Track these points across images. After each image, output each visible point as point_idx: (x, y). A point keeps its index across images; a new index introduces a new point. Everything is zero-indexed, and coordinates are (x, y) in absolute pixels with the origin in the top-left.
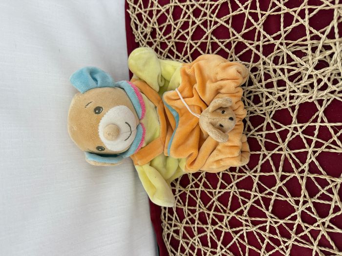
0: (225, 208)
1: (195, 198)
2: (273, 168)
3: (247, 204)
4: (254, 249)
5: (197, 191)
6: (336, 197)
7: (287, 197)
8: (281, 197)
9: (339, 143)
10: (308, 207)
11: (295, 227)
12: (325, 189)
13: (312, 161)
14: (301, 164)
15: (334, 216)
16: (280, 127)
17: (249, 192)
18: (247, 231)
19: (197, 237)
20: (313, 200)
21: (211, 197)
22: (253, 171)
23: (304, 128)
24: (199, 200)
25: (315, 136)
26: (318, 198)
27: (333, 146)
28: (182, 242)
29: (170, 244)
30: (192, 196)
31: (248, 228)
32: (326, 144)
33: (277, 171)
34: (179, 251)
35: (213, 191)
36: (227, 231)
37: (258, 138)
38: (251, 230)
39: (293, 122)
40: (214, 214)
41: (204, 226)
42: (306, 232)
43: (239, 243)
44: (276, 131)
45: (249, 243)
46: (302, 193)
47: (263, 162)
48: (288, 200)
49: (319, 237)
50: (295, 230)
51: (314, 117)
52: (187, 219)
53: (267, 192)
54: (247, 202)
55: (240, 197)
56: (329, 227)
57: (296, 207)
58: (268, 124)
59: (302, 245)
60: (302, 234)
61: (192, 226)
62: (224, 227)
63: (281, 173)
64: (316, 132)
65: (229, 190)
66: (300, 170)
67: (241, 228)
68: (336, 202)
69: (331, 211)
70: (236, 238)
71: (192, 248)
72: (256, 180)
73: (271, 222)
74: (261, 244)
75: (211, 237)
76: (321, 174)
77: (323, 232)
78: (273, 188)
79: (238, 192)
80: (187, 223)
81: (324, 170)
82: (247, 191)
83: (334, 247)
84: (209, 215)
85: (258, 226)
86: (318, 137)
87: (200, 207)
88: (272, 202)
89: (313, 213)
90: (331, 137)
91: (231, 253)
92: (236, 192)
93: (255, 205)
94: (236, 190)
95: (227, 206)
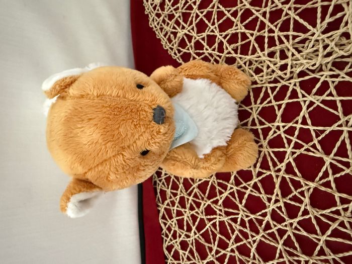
0: (203, 196)
1: (178, 183)
3: (223, 195)
4: (224, 238)
6: (307, 200)
7: (261, 193)
8: (255, 193)
9: (319, 147)
10: (279, 206)
11: (264, 223)
12: (298, 191)
13: (290, 162)
14: (278, 163)
15: (301, 218)
16: (264, 124)
17: (226, 183)
18: (220, 220)
19: (174, 220)
20: (285, 200)
21: (192, 183)
23: (286, 128)
24: (182, 185)
25: (295, 136)
26: (290, 199)
27: (312, 149)
28: (161, 221)
30: (176, 180)
31: (221, 217)
32: (306, 146)
33: (255, 166)
36: (202, 217)
38: (223, 220)
39: (276, 121)
40: (193, 200)
41: (183, 210)
42: (274, 230)
43: (211, 231)
44: (259, 127)
45: (221, 233)
46: (275, 191)
48: (261, 196)
49: (285, 237)
50: (263, 226)
52: (168, 201)
53: (242, 186)
54: (223, 193)
55: (217, 187)
56: (296, 228)
57: (267, 204)
58: (254, 119)
59: (268, 242)
60: (270, 231)
61: (172, 208)
62: (200, 214)
63: (258, 169)
64: (297, 133)
66: (276, 168)
67: (215, 216)
68: (306, 205)
69: (300, 213)
70: (209, 225)
71: (169, 229)
72: (234, 174)
73: (242, 216)
74: (231, 235)
75: (187, 221)
76: (295, 175)
77: (289, 233)
78: (249, 183)
79: (216, 182)
80: (168, 205)
81: (299, 171)
82: (224, 182)
83: (298, 249)
84: (188, 199)
85: (230, 217)
86: (298, 138)
87: (181, 191)
88: (246, 196)
89: (283, 213)
90: (312, 140)
91: (203, 240)
92: (214, 182)
93: (230, 196)
94: (215, 180)
95: (204, 194)
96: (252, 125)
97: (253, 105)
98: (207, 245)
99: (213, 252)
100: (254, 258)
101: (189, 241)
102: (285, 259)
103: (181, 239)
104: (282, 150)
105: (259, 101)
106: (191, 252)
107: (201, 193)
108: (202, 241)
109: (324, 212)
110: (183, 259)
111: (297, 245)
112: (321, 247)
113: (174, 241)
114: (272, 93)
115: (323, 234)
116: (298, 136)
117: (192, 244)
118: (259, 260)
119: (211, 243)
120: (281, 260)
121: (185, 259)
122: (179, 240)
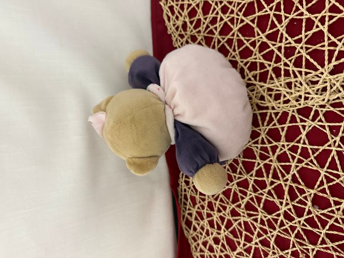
0: (227, 200)
2: (265, 174)
3: (244, 200)
4: (249, 234)
6: (309, 203)
7: (274, 198)
8: (270, 198)
9: (315, 162)
10: (289, 208)
11: (279, 221)
12: (303, 196)
13: (294, 173)
14: (286, 175)
15: (307, 217)
16: (271, 143)
17: (246, 191)
18: (244, 220)
19: (206, 220)
20: (293, 203)
22: (249, 174)
23: (290, 146)
25: (298, 153)
26: (297, 202)
27: (310, 163)
28: (194, 223)
31: (245, 218)
32: (306, 161)
33: (268, 177)
34: (192, 229)
36: (229, 218)
37: (255, 149)
38: (247, 220)
39: (281, 140)
40: (220, 204)
41: (212, 213)
42: (287, 226)
43: (238, 229)
44: (268, 146)
45: (246, 230)
46: (285, 197)
47: (258, 168)
48: (275, 201)
49: (296, 232)
50: (279, 223)
51: (298, 138)
52: (198, 205)
53: (259, 192)
54: (245, 198)
55: (240, 194)
56: (303, 225)
57: (280, 207)
58: (263, 139)
59: (283, 236)
60: (284, 228)
61: (202, 211)
62: (227, 215)
63: (270, 179)
64: (299, 151)
65: (231, 187)
66: (285, 179)
67: (239, 217)
68: (309, 207)
69: (306, 213)
70: (235, 224)
71: (202, 228)
72: (251, 183)
73: (261, 216)
74: (254, 231)
75: (217, 222)
76: (300, 184)
78: (264, 190)
80: (198, 208)
81: (302, 181)
82: (244, 190)
83: (306, 240)
84: (215, 204)
85: (252, 218)
86: (300, 155)
88: (263, 201)
89: (292, 213)
90: (310, 157)
93: (250, 201)
94: (236, 188)
95: (229, 199)
96: (262, 144)
97: (261, 127)
98: (235, 240)
99: (241, 245)
100: (274, 249)
101: (220, 237)
102: (297, 248)
104: (288, 164)
105: (266, 124)
106: (223, 245)
107: (225, 198)
108: (231, 236)
109: (323, 212)
110: (217, 251)
111: (305, 237)
112: (323, 238)
113: (208, 238)
114: (276, 118)
115: (324, 228)
116: (300, 153)
117: (223, 239)
118: (277, 250)
119: (238, 238)
120: (294, 249)
121: (219, 251)
122: (211, 237)
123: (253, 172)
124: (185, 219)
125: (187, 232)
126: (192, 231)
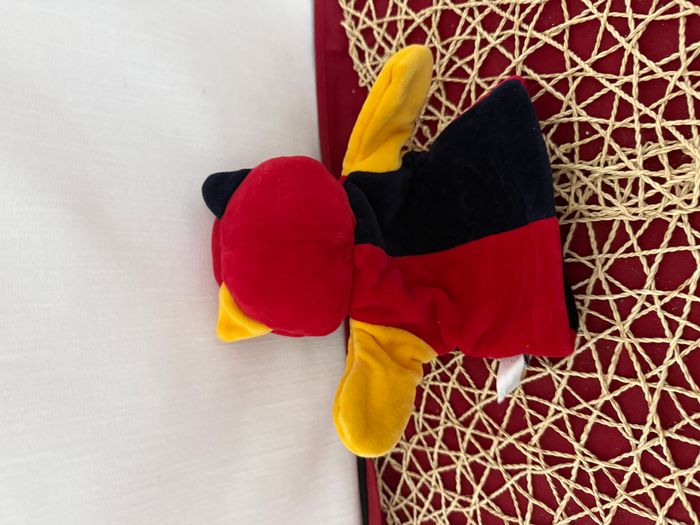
0: (496, 426)
1: (438, 401)
2: (598, 366)
3: (540, 425)
4: (543, 506)
5: (445, 388)
7: (618, 421)
8: (607, 420)
10: (656, 445)
11: (627, 478)
12: (694, 417)
13: (676, 362)
14: (652, 366)
16: (620, 291)
17: (547, 403)
18: (534, 472)
19: (435, 472)
20: (668, 434)
21: (471, 402)
22: (558, 365)
23: (667, 300)
24: (447, 404)
25: (684, 316)
26: (678, 432)
28: (406, 476)
29: (383, 478)
30: (433, 396)
31: (537, 468)
33: (605, 371)
34: (398, 491)
35: (477, 392)
36: (496, 467)
38: (542, 473)
39: (646, 286)
40: (473, 435)
41: (452, 454)
42: (647, 489)
43: (516, 491)
44: (611, 298)
45: (536, 496)
46: (649, 419)
47: (581, 351)
48: (619, 427)
49: (670, 502)
50: (625, 482)
51: (689, 281)
52: (420, 436)
53: (579, 407)
54: (541, 421)
55: (528, 411)
56: (691, 486)
57: (633, 442)
58: (598, 282)
59: (636, 512)
60: (639, 492)
61: (428, 450)
62: (491, 460)
63: (611, 376)
64: (686, 310)
65: (508, 396)
66: (649, 375)
67: (523, 466)
70: (510, 483)
71: (424, 491)
72: (563, 385)
73: (581, 463)
74: (558, 499)
75: (462, 476)
76: (688, 388)
77: (679, 494)
78: (593, 402)
79: (524, 401)
80: (419, 443)
81: (695, 382)
82: (542, 401)
84: (463, 434)
85: (557, 467)
86: (689, 319)
87: (447, 417)
88: (588, 427)
89: (665, 458)
91: (498, 509)
92: (520, 399)
93: (554, 427)
94: (522, 397)
95: (500, 423)
96: (594, 293)
97: (596, 255)
98: (506, 518)
101: (468, 513)
103: (451, 509)
104: (659, 340)
105: (607, 247)
107: (491, 421)
108: (497, 512)
111: (693, 516)
113: (436, 514)
114: (635, 233)
116: (689, 315)
119: (516, 516)
122: (445, 511)
123: (566, 359)
124: (383, 468)
125: (385, 498)
126: (397, 497)
